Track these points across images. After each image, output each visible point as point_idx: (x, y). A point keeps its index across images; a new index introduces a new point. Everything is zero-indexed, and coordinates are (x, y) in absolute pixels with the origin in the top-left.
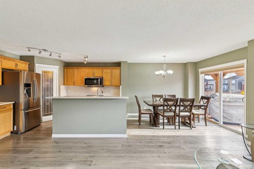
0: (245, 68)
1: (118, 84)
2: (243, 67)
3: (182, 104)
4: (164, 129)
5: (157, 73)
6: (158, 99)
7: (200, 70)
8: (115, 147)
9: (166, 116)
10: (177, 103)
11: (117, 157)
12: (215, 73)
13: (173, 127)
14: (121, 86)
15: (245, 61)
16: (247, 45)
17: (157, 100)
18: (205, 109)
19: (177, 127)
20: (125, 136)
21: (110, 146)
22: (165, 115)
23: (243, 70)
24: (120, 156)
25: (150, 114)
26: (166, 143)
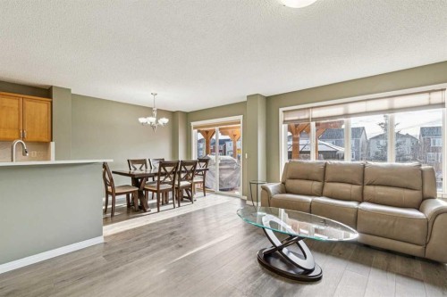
0: (241, 125)
1: (45, 139)
2: (239, 123)
3: (183, 169)
4: (159, 211)
5: (142, 120)
6: (138, 166)
7: (193, 124)
8: (92, 264)
9: (161, 191)
10: (177, 168)
11: (110, 277)
12: (206, 129)
13: (172, 206)
14: (53, 144)
15: (240, 117)
16: (245, 99)
17: (136, 169)
18: (204, 175)
19: (177, 205)
20: (100, 240)
21: (77, 269)
22: (161, 189)
23: (239, 127)
24: (118, 273)
25: (128, 194)
26: (176, 227)
